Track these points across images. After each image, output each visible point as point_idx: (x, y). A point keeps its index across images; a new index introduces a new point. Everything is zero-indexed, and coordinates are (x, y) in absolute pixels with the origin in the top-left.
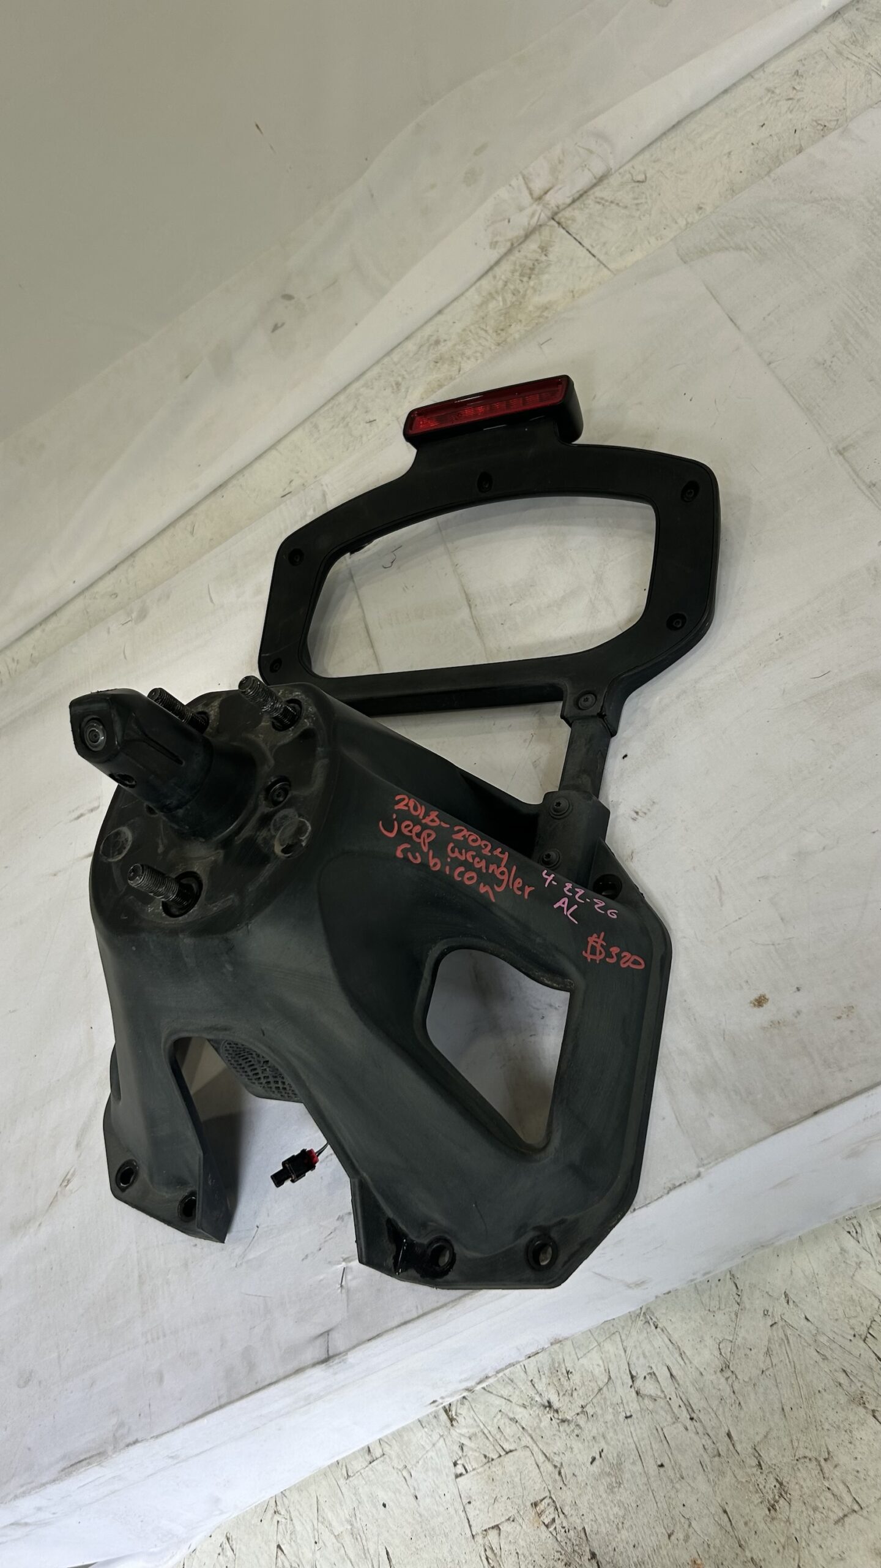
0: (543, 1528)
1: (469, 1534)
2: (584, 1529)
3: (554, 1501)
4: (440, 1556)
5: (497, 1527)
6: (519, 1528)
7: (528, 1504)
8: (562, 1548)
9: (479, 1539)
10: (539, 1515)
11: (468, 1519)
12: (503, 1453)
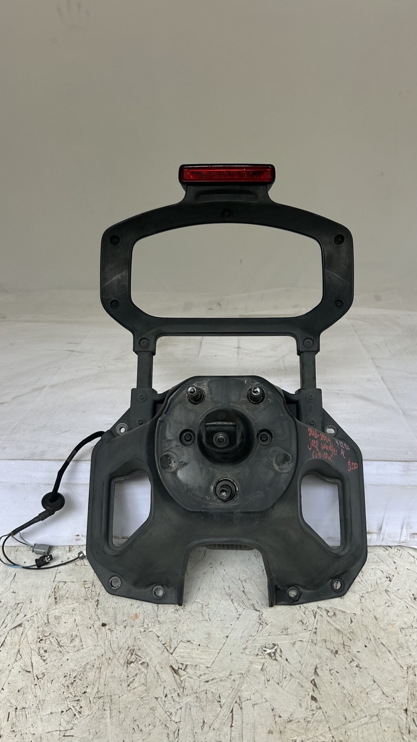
0: (84, 588)
1: (53, 580)
2: (99, 593)
3: (93, 583)
4: (36, 582)
5: (65, 582)
6: (74, 585)
7: (83, 580)
8: (87, 595)
9: (56, 583)
10: (84, 584)
11: (55, 577)
12: (83, 565)
